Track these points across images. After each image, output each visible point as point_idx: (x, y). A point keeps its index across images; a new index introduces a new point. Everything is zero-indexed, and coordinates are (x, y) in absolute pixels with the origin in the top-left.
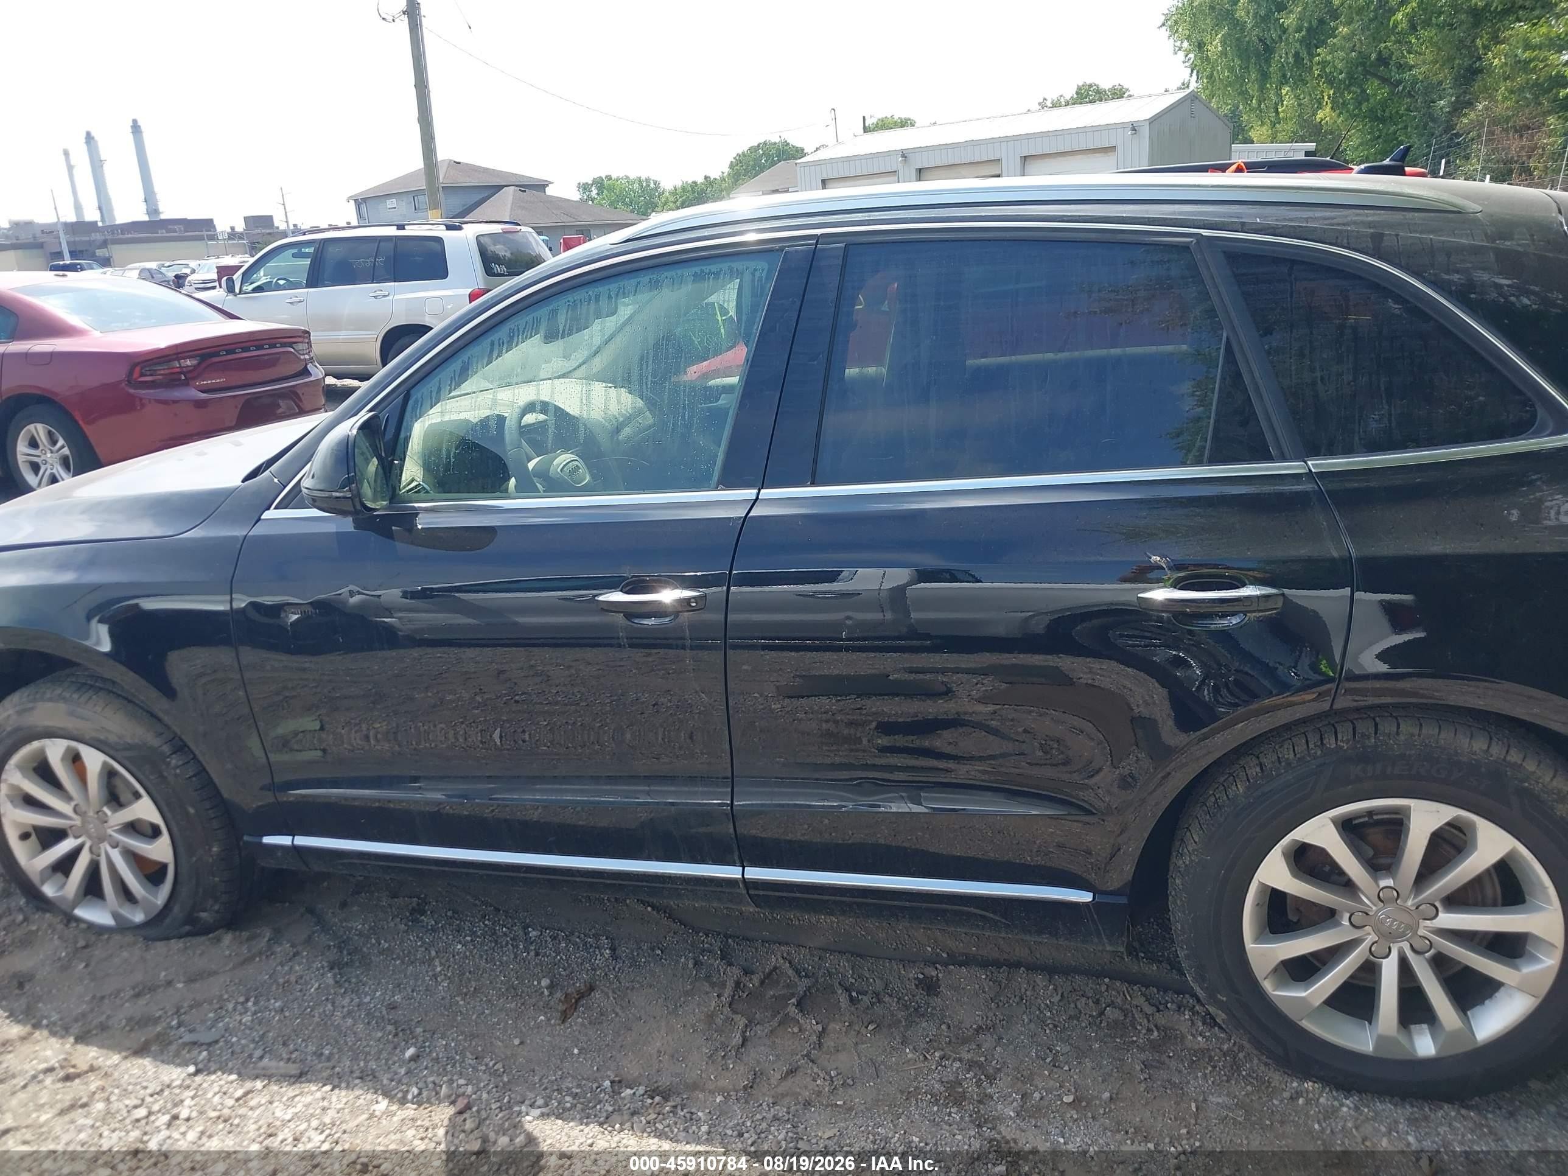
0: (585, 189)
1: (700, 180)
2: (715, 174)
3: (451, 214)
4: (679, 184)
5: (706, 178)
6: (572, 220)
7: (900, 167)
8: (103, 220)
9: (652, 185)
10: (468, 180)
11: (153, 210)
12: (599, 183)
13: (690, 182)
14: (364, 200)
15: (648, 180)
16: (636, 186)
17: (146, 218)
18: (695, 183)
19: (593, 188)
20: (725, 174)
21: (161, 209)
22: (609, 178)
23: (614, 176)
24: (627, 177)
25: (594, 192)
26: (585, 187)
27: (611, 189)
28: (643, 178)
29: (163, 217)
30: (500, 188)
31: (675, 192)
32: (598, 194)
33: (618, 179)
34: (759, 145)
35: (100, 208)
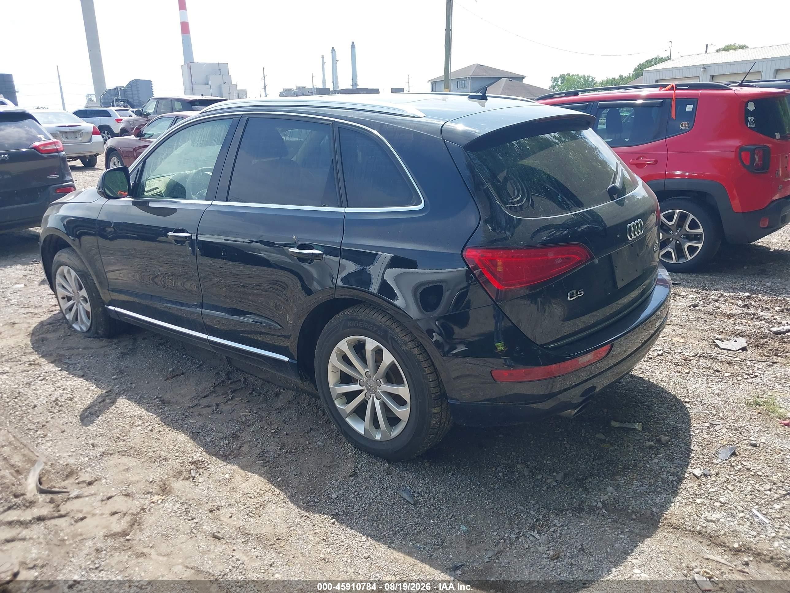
0: (555, 80)
1: (617, 77)
2: (625, 75)
3: (474, 91)
4: (605, 79)
5: (620, 76)
6: (532, 96)
7: (701, 74)
8: (334, 88)
9: (591, 79)
10: (484, 74)
11: (355, 84)
12: (563, 77)
13: (611, 78)
14: (435, 82)
15: (589, 77)
16: (582, 79)
17: (351, 87)
18: (614, 79)
19: (559, 80)
20: (631, 75)
21: (358, 83)
22: (568, 75)
23: (571, 74)
24: (578, 75)
25: (559, 82)
26: (555, 79)
27: (568, 81)
28: (586, 76)
29: (358, 87)
30: (500, 78)
31: (602, 84)
32: (561, 83)
33: (572, 76)
34: (652, 59)
35: (333, 82)
